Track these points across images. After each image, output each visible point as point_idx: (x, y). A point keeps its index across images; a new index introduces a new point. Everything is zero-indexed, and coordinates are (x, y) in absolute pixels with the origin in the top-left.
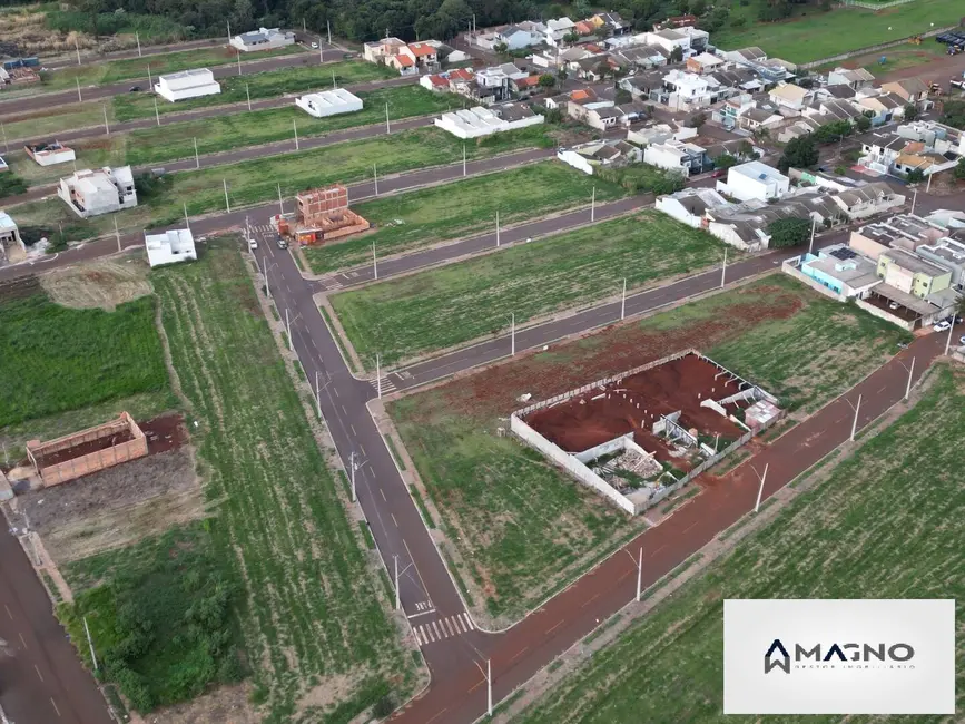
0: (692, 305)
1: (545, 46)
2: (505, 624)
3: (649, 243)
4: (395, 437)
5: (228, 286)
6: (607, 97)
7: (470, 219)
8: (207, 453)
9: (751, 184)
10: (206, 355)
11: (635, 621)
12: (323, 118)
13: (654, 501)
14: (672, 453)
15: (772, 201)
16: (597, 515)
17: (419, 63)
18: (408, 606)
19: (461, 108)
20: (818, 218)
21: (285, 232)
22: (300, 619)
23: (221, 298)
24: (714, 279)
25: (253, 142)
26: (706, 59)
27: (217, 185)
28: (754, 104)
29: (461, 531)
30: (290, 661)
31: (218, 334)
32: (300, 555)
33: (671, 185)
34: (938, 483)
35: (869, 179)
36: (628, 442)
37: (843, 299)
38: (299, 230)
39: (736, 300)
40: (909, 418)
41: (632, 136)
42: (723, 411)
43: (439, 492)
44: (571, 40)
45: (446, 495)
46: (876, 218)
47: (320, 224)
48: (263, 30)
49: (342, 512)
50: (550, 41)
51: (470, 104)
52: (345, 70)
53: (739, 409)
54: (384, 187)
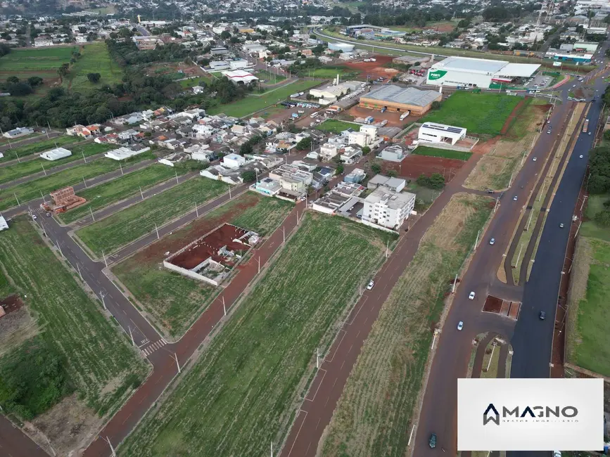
0: (222, 207)
1: (144, 121)
2: (178, 338)
3: (201, 188)
4: (117, 280)
5: (27, 237)
6: (172, 137)
7: (129, 191)
8: (34, 307)
9: (232, 161)
10: (23, 267)
11: (226, 322)
12: (56, 160)
13: (224, 278)
14: (226, 261)
15: (241, 166)
16: (204, 289)
17: (92, 133)
18: (138, 343)
19: (115, 149)
20: (257, 170)
21: (48, 209)
22: (92, 361)
23: (25, 242)
24: (227, 197)
25: (24, 175)
26: (206, 119)
27: (11, 195)
28: (227, 134)
29: (153, 309)
30: (93, 379)
31: (27, 257)
32: (87, 337)
33: (204, 166)
34: (313, 249)
35: (271, 154)
36: (210, 260)
37: (271, 196)
38: (55, 208)
39: (237, 203)
40: (300, 230)
41: (185, 150)
42: (241, 242)
43: (141, 297)
44: (153, 118)
45: (144, 297)
46: (276, 167)
47: (63, 203)
48: (18, 128)
49: (102, 315)
50: (145, 119)
51: (118, 147)
52: (60, 140)
53: (246, 240)
54: (89, 184)
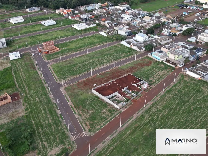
0: (129, 64)
1: (95, 9)
2: (92, 134)
3: (119, 51)
4: (67, 95)
5: (28, 64)
6: (109, 20)
7: (81, 47)
8: (25, 101)
9: (140, 38)
10: (24, 79)
11: (120, 131)
12: (48, 26)
13: (123, 106)
14: (126, 95)
15: (145, 41)
16: (111, 110)
17: (68, 14)
18: (71, 132)
19: (78, 23)
20: (155, 44)
21: (40, 51)
22: (47, 136)
23: (27, 66)
24: (133, 58)
25: (32, 32)
26: (130, 11)
27: (25, 41)
28: (140, 21)
29: (82, 115)
30: (46, 145)
31: (26, 74)
32: (47, 122)
33: (124, 38)
34: (182, 99)
35: (165, 36)
36: (117, 93)
37: (160, 61)
38: (43, 51)
39: (139, 62)
40: (175, 85)
41: (115, 28)
42: (137, 86)
43: (77, 107)
44: (101, 8)
45: (79, 107)
46: (167, 44)
47: (48, 49)
48: (33, 7)
49: (56, 112)
50: (96, 8)
51: (80, 22)
52: (52, 15)
53: (140, 85)
54: (62, 41)
